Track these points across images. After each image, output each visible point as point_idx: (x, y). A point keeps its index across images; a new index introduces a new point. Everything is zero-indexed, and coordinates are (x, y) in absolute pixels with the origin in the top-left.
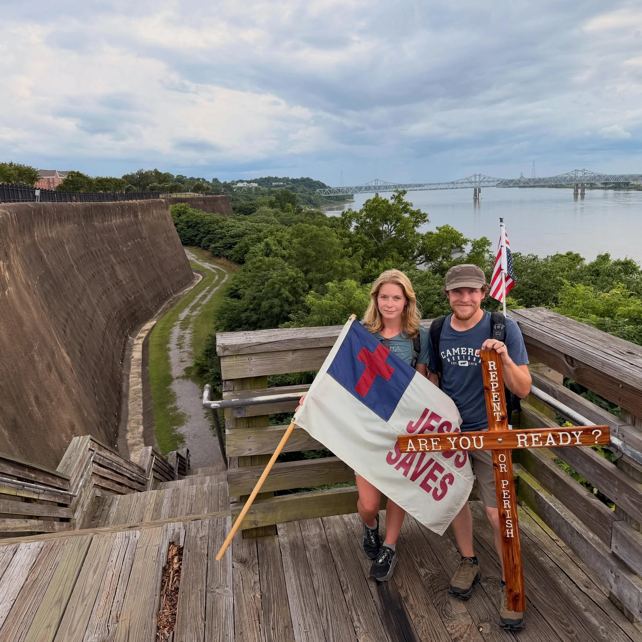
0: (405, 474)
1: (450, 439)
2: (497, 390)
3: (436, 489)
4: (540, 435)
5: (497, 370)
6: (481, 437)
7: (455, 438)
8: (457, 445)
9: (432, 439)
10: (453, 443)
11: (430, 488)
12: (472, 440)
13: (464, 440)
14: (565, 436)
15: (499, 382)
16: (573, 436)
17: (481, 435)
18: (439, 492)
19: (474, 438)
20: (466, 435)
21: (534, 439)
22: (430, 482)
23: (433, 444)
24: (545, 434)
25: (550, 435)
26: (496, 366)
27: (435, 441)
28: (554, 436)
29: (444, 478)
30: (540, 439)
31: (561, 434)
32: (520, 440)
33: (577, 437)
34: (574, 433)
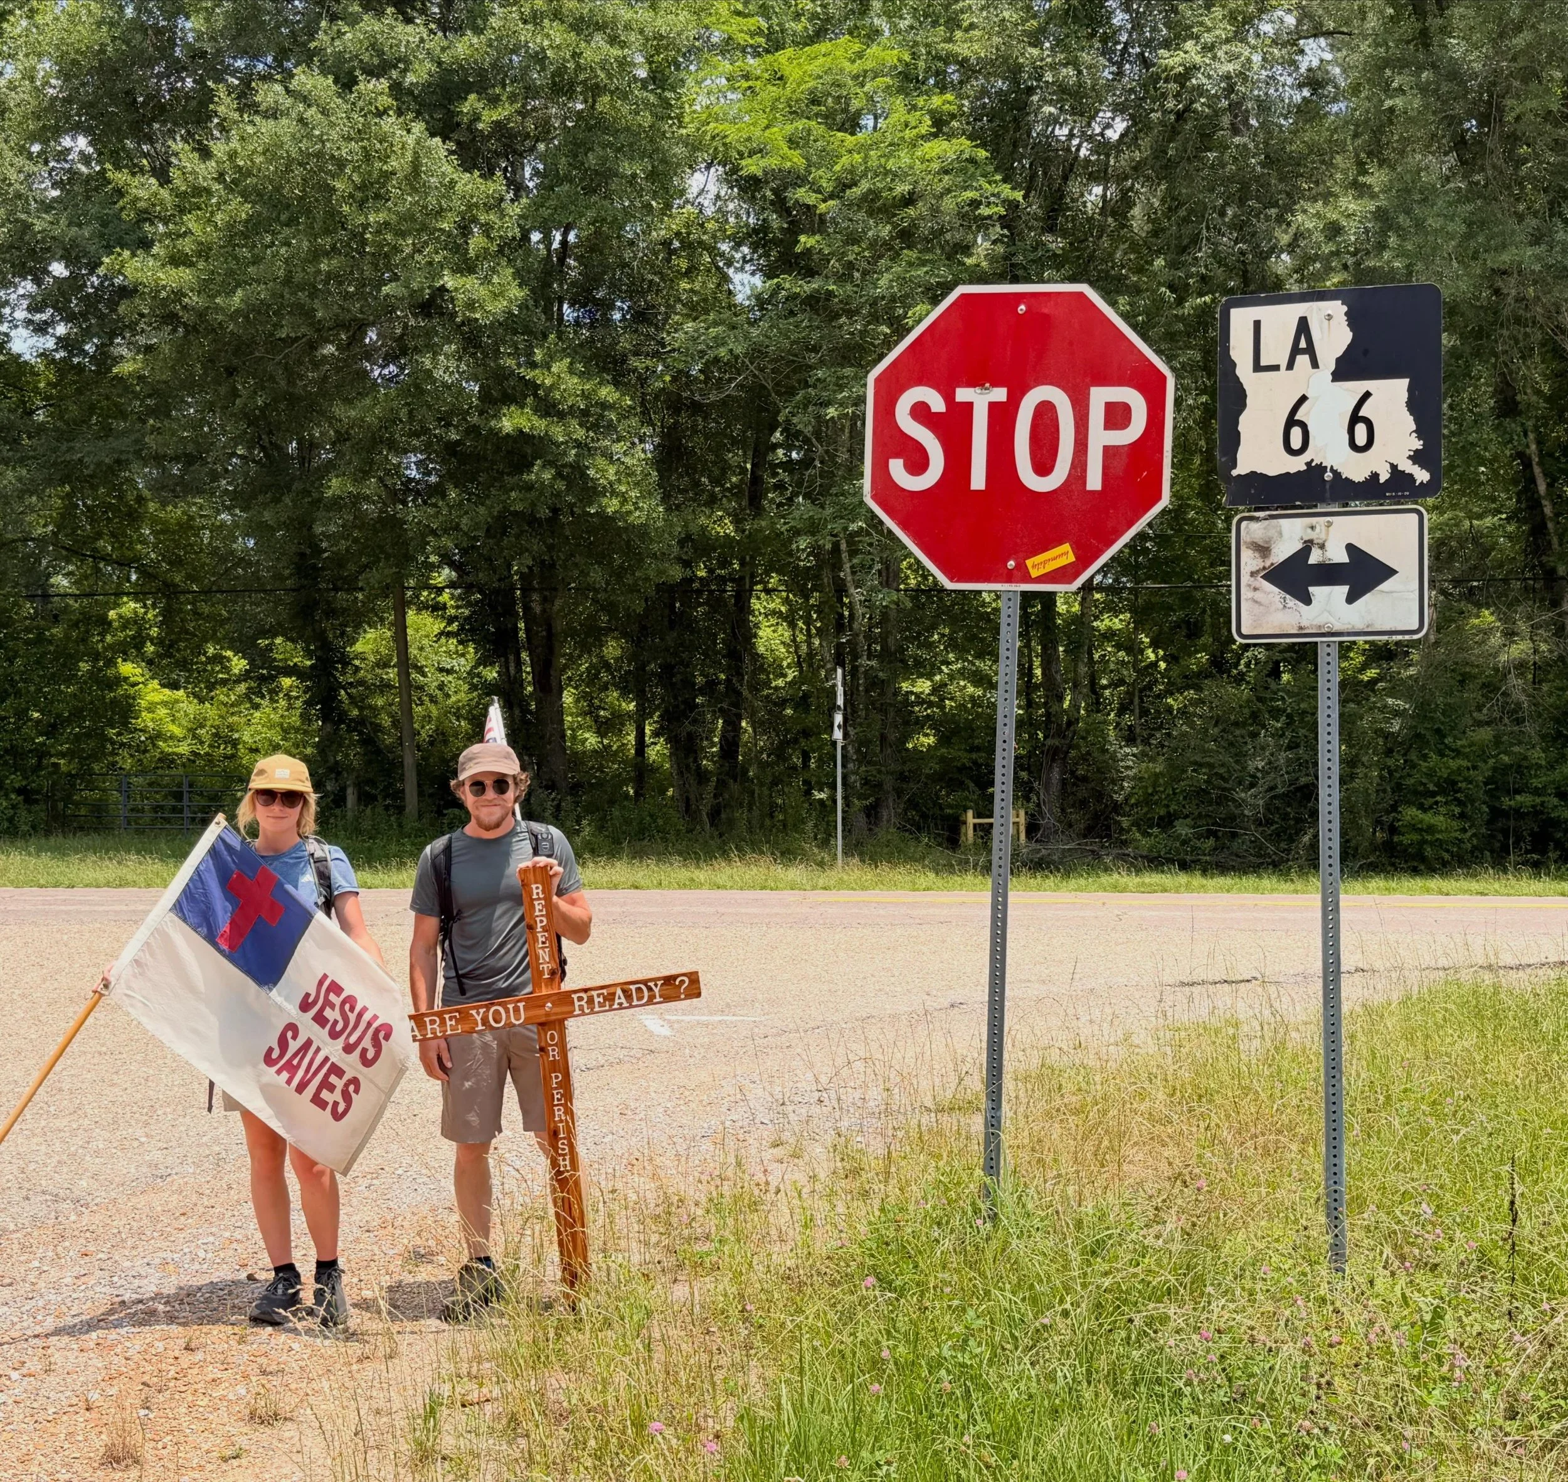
0: (289, 1082)
1: (474, 1012)
2: (545, 929)
3: (336, 1104)
4: (605, 991)
5: (545, 899)
6: (521, 1005)
7: (482, 1011)
8: (485, 1021)
9: (447, 1016)
10: (479, 1018)
11: (327, 1103)
12: (507, 1011)
13: (497, 1012)
14: (639, 990)
15: (548, 916)
16: (650, 989)
17: (520, 1001)
18: (341, 1109)
19: (511, 1006)
20: (499, 1004)
21: (596, 1000)
22: (325, 1095)
23: (448, 1023)
24: (612, 990)
25: (619, 992)
26: (543, 892)
27: (451, 1019)
28: (624, 991)
29: (347, 1085)
30: (605, 999)
31: (633, 987)
32: (577, 1004)
33: (656, 990)
34: (651, 984)
